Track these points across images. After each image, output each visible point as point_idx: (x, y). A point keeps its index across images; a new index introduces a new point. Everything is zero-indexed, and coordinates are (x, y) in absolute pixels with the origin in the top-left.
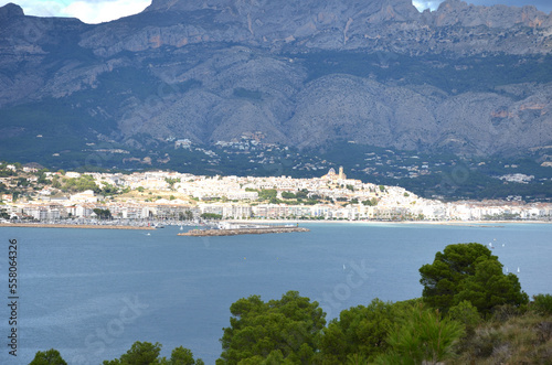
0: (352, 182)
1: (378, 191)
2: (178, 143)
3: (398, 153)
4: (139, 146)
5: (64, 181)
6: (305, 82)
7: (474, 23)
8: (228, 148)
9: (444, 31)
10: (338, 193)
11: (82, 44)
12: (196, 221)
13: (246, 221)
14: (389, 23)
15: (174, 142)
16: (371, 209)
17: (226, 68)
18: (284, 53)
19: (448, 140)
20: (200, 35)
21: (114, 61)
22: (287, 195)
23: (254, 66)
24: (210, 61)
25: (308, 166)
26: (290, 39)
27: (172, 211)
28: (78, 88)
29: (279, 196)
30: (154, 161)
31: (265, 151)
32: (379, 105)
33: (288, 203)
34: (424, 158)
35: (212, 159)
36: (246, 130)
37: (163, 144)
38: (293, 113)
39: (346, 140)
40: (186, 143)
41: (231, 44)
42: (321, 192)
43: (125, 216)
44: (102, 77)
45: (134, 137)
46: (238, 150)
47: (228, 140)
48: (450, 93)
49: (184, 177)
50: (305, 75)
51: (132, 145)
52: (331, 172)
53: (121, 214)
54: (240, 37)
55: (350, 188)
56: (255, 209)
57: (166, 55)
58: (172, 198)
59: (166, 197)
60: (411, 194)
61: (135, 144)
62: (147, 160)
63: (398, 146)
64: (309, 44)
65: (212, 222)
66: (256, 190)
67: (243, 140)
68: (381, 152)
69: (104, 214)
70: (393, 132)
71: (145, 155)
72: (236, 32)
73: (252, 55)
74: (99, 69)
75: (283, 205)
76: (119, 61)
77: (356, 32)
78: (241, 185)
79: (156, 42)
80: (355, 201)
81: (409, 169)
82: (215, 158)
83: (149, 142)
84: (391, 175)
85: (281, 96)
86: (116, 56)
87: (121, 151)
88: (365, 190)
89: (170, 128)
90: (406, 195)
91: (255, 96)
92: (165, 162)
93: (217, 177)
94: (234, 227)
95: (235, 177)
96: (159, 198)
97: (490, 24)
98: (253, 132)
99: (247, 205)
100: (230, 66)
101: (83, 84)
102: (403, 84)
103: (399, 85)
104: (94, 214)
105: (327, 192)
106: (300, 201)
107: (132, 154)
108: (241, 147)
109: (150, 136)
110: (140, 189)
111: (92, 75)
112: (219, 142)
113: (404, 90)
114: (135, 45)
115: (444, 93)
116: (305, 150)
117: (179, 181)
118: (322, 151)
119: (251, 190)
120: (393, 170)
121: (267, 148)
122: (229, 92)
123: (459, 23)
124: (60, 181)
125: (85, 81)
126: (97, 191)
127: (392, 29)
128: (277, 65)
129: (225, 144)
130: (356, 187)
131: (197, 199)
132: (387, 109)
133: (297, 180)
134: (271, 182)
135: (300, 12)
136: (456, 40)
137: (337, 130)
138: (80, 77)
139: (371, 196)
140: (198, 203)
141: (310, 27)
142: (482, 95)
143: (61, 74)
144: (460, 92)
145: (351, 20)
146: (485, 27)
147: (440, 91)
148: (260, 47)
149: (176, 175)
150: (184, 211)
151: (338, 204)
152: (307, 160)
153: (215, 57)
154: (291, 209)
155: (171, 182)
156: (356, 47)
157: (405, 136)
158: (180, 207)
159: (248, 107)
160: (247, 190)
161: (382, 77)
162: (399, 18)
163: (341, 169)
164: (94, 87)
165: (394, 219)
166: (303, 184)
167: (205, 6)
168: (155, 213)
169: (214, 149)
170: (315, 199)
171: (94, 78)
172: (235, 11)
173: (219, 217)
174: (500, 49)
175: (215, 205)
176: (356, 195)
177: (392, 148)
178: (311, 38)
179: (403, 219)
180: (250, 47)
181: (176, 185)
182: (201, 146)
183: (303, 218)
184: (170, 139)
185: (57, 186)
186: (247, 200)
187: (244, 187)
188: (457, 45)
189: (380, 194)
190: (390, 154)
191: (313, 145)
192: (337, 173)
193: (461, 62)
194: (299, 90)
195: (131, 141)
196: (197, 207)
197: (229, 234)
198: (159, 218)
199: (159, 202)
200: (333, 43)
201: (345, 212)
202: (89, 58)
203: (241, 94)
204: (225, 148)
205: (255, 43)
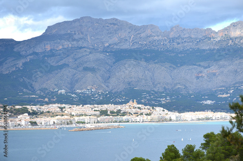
0: (140, 106)
1: (151, 109)
2: (60, 92)
3: (156, 93)
4: (42, 94)
5: (15, 110)
6: (114, 63)
7: (186, 36)
8: (82, 93)
9: (173, 39)
10: (134, 111)
11: (15, 50)
12: (74, 125)
13: (96, 124)
14: (149, 37)
15: (57, 91)
16: (149, 117)
17: (79, 58)
18: (105, 51)
19: (177, 87)
20: (67, 44)
21: (30, 57)
22: (112, 112)
23: (92, 57)
24: (72, 55)
25: (117, 99)
26: (107, 45)
27: (63, 121)
28: (14, 69)
29: (109, 113)
30: (49, 100)
31: (98, 94)
32: (147, 72)
33: (113, 116)
34: (167, 95)
35: (75, 98)
36: (89, 85)
37: (53, 92)
38: (110, 77)
39: (133, 88)
40: (63, 91)
41: (81, 48)
42: (127, 110)
43: (43, 124)
44: (25, 64)
45: (39, 90)
46: (86, 94)
47: (81, 89)
48: (177, 66)
49: (67, 106)
50: (114, 60)
51: (39, 93)
52: (131, 102)
53: (41, 123)
54: (85, 45)
55: (139, 108)
56: (99, 119)
57: (52, 54)
58: (62, 115)
59: (60, 115)
60: (166, 110)
61: (40, 93)
62: (46, 100)
63: (156, 90)
64: (115, 47)
65: (81, 125)
66: (99, 111)
67: (88, 89)
68: (148, 92)
69: (34, 124)
70: (153, 84)
71: (45, 97)
72: (83, 43)
73: (90, 52)
74: (23, 61)
75: (111, 117)
76: (32, 57)
77: (135, 41)
78: (92, 109)
79: (48, 48)
80: (142, 114)
81: (161, 99)
82: (76, 97)
83: (46, 92)
84: (153, 102)
85: (104, 69)
86: (30, 55)
87: (34, 96)
88: (145, 109)
89: (55, 85)
90: (163, 111)
91: (93, 70)
92: (54, 100)
93: (81, 105)
94: (92, 127)
95: (89, 105)
96: (57, 115)
97: (193, 36)
98: (92, 86)
99: (95, 117)
100: (81, 57)
101: (16, 68)
102: (156, 63)
103: (155, 63)
104: (29, 124)
105: (129, 110)
106: (118, 115)
107: (39, 97)
108: (88, 93)
109: (47, 89)
110: (48, 112)
111: (20, 63)
112: (77, 91)
113: (157, 65)
114: (39, 49)
115: (175, 66)
116: (115, 93)
117: (65, 108)
118: (123, 93)
119: (97, 111)
120: (155, 100)
121: (99, 92)
122: (81, 68)
123: (180, 36)
124: (13, 110)
125: (17, 66)
126: (29, 114)
127: (151, 39)
128: (102, 56)
129: (80, 91)
130: (142, 108)
131: (73, 115)
132: (150, 74)
133: (116, 106)
134: (105, 107)
135: (111, 33)
136: (178, 44)
137: (129, 84)
138: (15, 65)
139: (148, 112)
140: (74, 117)
141: (115, 39)
142: (191, 67)
143: (6, 64)
144: (181, 65)
145: (133, 36)
146: (191, 38)
147: (173, 65)
148: (94, 49)
149: (63, 105)
150: (68, 121)
151: (134, 116)
152: (116, 97)
153: (74, 53)
154: (114, 118)
155: (61, 109)
156: (135, 47)
157: (159, 85)
158: (67, 119)
159: (90, 75)
160: (95, 110)
161: (147, 60)
162: (153, 34)
163: (135, 100)
164: (21, 68)
165: (159, 121)
166: (119, 107)
167: (69, 32)
168: (56, 122)
169: (75, 93)
170: (124, 114)
171: (21, 64)
172: (82, 33)
173: (84, 123)
174: (197, 47)
175: (81, 118)
176: (142, 111)
177: (153, 91)
178: (116, 44)
179: (163, 121)
180: (89, 49)
181: (64, 110)
182: (70, 93)
183: (120, 122)
184: (56, 90)
185: (11, 112)
186: (95, 115)
187: (93, 110)
188: (179, 45)
189: (152, 110)
190: (152, 93)
191: (119, 90)
192: (133, 102)
193: (181, 52)
194: (112, 67)
195: (38, 92)
196: (74, 119)
197: (91, 130)
198: (58, 124)
199: (57, 117)
200: (126, 46)
201: (138, 119)
202: (19, 56)
203: (86, 69)
204: (80, 93)
205: (91, 47)
